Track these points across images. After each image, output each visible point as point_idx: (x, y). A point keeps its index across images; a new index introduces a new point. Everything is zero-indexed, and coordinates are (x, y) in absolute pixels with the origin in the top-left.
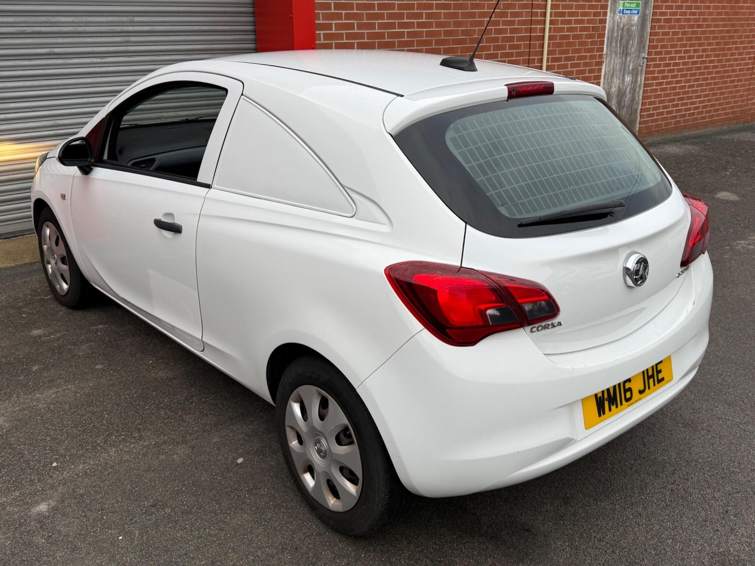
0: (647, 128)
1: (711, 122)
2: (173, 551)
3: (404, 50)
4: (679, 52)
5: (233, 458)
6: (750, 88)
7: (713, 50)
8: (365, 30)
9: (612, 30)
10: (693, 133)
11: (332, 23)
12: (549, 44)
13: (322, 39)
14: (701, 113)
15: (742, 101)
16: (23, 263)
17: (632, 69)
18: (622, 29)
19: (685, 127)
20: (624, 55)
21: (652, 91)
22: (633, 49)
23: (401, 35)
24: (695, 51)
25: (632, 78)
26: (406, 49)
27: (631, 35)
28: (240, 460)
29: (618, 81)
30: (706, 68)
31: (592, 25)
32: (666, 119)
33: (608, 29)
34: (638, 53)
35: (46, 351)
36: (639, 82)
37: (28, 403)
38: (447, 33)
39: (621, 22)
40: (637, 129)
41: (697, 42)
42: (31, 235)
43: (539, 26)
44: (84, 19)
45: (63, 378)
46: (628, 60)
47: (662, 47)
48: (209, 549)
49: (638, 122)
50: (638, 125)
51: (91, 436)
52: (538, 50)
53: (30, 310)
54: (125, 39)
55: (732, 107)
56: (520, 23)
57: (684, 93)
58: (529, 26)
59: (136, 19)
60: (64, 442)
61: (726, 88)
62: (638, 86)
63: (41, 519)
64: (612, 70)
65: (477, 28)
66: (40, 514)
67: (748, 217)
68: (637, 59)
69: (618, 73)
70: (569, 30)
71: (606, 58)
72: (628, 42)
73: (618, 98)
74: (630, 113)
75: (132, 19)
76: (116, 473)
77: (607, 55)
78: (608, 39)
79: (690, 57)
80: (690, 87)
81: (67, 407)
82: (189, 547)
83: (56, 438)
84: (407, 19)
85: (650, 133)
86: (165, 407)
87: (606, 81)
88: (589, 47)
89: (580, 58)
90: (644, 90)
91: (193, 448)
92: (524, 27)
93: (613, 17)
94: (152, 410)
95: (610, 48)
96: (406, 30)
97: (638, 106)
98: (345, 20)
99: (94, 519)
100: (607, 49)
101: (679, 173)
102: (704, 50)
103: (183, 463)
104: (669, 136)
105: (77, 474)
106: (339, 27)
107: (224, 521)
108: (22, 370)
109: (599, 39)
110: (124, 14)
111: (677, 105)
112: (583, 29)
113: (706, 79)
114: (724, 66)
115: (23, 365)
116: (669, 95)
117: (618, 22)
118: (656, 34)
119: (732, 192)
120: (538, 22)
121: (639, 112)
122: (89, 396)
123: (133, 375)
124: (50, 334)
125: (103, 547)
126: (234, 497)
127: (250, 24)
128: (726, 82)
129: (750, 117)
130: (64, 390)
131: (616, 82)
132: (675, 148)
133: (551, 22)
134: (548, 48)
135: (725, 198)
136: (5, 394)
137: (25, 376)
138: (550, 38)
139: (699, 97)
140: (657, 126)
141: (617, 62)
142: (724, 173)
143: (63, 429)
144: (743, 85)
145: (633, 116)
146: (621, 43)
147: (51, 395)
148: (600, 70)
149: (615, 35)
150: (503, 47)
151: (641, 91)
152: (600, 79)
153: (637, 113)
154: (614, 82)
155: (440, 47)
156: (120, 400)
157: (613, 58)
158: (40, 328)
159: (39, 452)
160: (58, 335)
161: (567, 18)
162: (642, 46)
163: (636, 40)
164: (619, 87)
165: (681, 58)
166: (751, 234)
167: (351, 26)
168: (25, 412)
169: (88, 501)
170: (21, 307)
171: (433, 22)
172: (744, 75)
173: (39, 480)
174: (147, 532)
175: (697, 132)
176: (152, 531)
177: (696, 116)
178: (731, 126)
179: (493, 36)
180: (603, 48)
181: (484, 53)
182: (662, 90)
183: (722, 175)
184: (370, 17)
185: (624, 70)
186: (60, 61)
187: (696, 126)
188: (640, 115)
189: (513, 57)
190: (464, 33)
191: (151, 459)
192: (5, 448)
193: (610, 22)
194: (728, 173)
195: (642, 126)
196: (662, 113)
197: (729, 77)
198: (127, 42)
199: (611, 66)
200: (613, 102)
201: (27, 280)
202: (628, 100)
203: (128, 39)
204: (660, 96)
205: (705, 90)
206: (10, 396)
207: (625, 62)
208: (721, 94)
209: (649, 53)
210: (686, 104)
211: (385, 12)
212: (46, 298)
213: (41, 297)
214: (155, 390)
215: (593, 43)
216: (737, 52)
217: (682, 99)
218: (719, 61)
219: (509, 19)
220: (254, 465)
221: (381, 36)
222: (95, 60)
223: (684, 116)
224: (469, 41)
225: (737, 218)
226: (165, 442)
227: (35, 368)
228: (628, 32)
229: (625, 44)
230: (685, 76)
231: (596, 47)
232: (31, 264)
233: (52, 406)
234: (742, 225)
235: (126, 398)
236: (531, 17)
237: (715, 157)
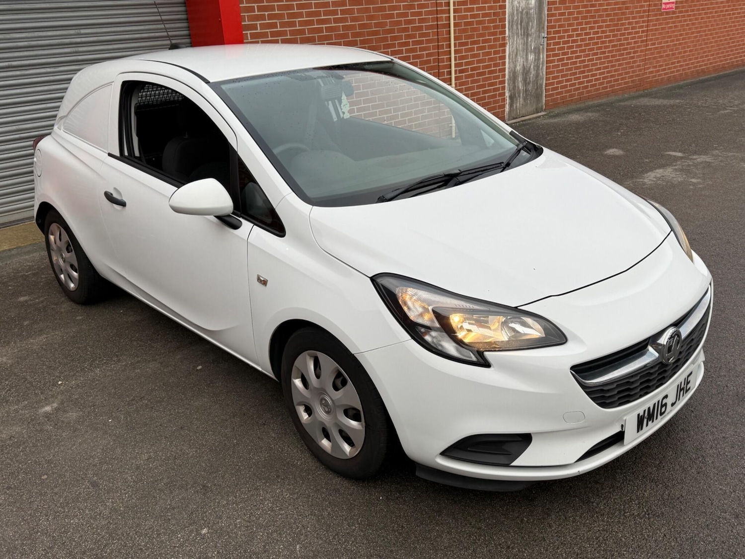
0: (553, 100)
1: (613, 91)
2: (151, 424)
3: (324, 44)
4: (576, 30)
5: (194, 366)
6: (645, 58)
7: (607, 26)
8: (287, 28)
9: (512, 15)
10: (596, 102)
11: (257, 24)
12: (455, 31)
13: (249, 39)
14: (602, 83)
15: (640, 70)
16: (2, 249)
17: (534, 48)
18: (522, 13)
19: (589, 98)
20: (526, 36)
21: (554, 67)
22: (533, 30)
23: (320, 30)
24: (591, 28)
25: (535, 57)
26: (326, 42)
27: (530, 18)
28: (200, 367)
29: (522, 60)
30: (603, 42)
31: (492, 11)
32: (570, 91)
33: (509, 14)
34: (538, 33)
35: (33, 311)
36: (542, 60)
37: (24, 346)
38: (362, 26)
39: (519, 6)
40: (544, 101)
41: (592, 20)
42: (5, 228)
43: (444, 15)
44: (36, 34)
45: (50, 327)
46: (530, 40)
47: (560, 26)
48: (178, 421)
49: (544, 95)
50: (544, 99)
51: (79, 363)
52: (445, 36)
53: (15, 283)
54: (74, 50)
55: (632, 77)
56: (428, 13)
57: (585, 66)
58: (436, 16)
59: (83, 31)
60: (58, 368)
61: (624, 59)
62: (541, 62)
63: (47, 416)
64: (515, 50)
65: (388, 21)
66: (46, 413)
67: (628, 167)
68: (538, 38)
69: (521, 53)
70: (473, 16)
71: (509, 40)
72: (528, 24)
73: (523, 75)
74: (536, 87)
75: (79, 32)
76: (102, 383)
77: (509, 37)
78: (509, 22)
79: (586, 34)
80: (589, 60)
81: (56, 346)
82: (163, 421)
83: (51, 367)
84: (324, 16)
85: (556, 105)
86: (136, 339)
87: (511, 61)
88: (492, 31)
89: (485, 41)
90: (546, 66)
91: (161, 363)
92: (431, 17)
93: (512, 2)
94: (126, 343)
95: (512, 30)
96: (324, 26)
97: (543, 82)
98: (268, 20)
99: (89, 412)
100: (509, 32)
101: (576, 136)
102: (599, 27)
103: (155, 373)
104: (574, 106)
105: (71, 387)
106: (263, 26)
107: (189, 404)
108: (15, 325)
109: (500, 24)
110: (71, 28)
111: (579, 78)
112: (484, 15)
113: (604, 53)
114: (620, 40)
115: (16, 322)
116: (571, 69)
117: (517, 7)
118: (553, 15)
119: (619, 149)
120: (443, 12)
121: (544, 86)
122: (74, 337)
123: (108, 321)
124: (35, 299)
125: (98, 427)
126: (196, 390)
127: (185, 29)
128: (623, 54)
129: (649, 85)
130: (53, 336)
131: (520, 61)
132: (577, 116)
133: (455, 11)
134: (454, 34)
135: (612, 154)
136: (4, 342)
137: (19, 329)
138: (455, 25)
139: (599, 69)
140: (562, 98)
141: (519, 43)
142: (616, 133)
143: (55, 360)
144: (639, 56)
145: (539, 90)
146: (521, 25)
147: (43, 340)
148: (504, 51)
149: (516, 18)
150: (414, 36)
151: (545, 68)
152: (505, 59)
153: (542, 87)
154: (518, 61)
155: (357, 39)
156: (99, 338)
157: (515, 40)
158: (26, 296)
159: (39, 376)
160: (42, 299)
161: (469, 6)
162: (541, 27)
163: (535, 22)
164: (524, 65)
165: (578, 35)
166: (628, 180)
167: (274, 25)
168: (23, 352)
169: (82, 402)
170: (6, 282)
171: (347, 17)
172: (639, 47)
173: (42, 393)
174: (130, 416)
175: (600, 101)
176: (134, 415)
177: (597, 87)
178: (632, 94)
179: (403, 26)
180: (505, 31)
181: (397, 42)
182: (563, 65)
183: (614, 135)
184: (291, 16)
185: (527, 49)
186: (18, 73)
187: (599, 96)
188: (546, 89)
189: (423, 44)
190: (377, 25)
191: (129, 372)
192: (11, 376)
193: (509, 7)
194: (619, 134)
195: (548, 99)
196: (566, 86)
197: (625, 49)
198: (76, 52)
199: (515, 47)
200: (519, 79)
201: (8, 262)
202: (533, 77)
203: (77, 49)
204: (562, 71)
205: (604, 63)
206: (9, 343)
207: (527, 42)
208: (619, 65)
209: (548, 33)
210: (587, 76)
211: (304, 11)
212: (27, 274)
213: (23, 274)
214: (127, 329)
215: (495, 27)
216: (630, 26)
217: (583, 72)
218: (614, 36)
219: (416, 10)
220: (210, 369)
221: (302, 32)
222: (49, 70)
223: (586, 87)
224: (382, 32)
225: (619, 168)
226: (138, 362)
227: (26, 323)
228: (527, 15)
229: (525, 26)
230: (584, 51)
231: (498, 30)
232: (9, 250)
233: (44, 347)
234: (622, 174)
235: (104, 336)
236: (437, 7)
237: (611, 122)
